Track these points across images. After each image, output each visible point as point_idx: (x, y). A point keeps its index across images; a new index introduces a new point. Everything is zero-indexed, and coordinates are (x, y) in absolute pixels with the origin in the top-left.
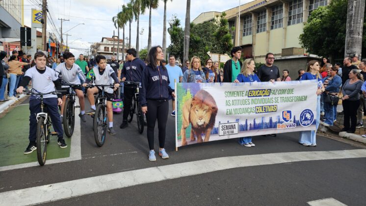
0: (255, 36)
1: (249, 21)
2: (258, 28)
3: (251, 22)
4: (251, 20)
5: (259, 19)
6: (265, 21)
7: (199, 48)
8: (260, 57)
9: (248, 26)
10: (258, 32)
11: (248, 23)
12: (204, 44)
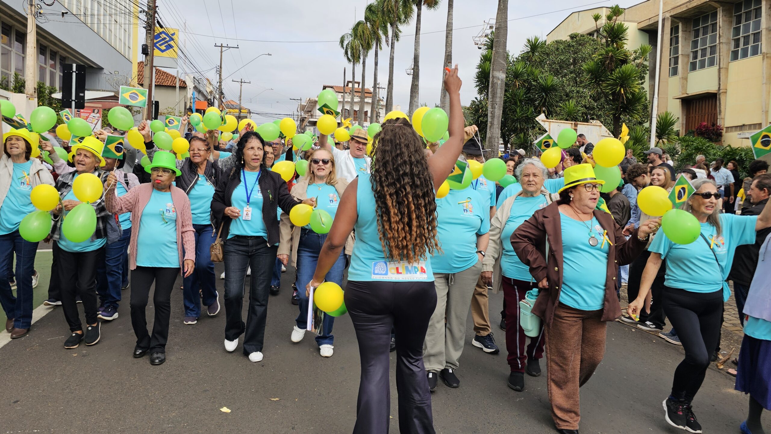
0: (727, 69)
1: (710, 29)
2: (737, 45)
3: (714, 30)
4: (714, 26)
5: (739, 22)
6: (758, 25)
7: (552, 105)
8: (742, 127)
9: (704, 42)
10: (735, 56)
11: (705, 33)
12: (567, 95)
